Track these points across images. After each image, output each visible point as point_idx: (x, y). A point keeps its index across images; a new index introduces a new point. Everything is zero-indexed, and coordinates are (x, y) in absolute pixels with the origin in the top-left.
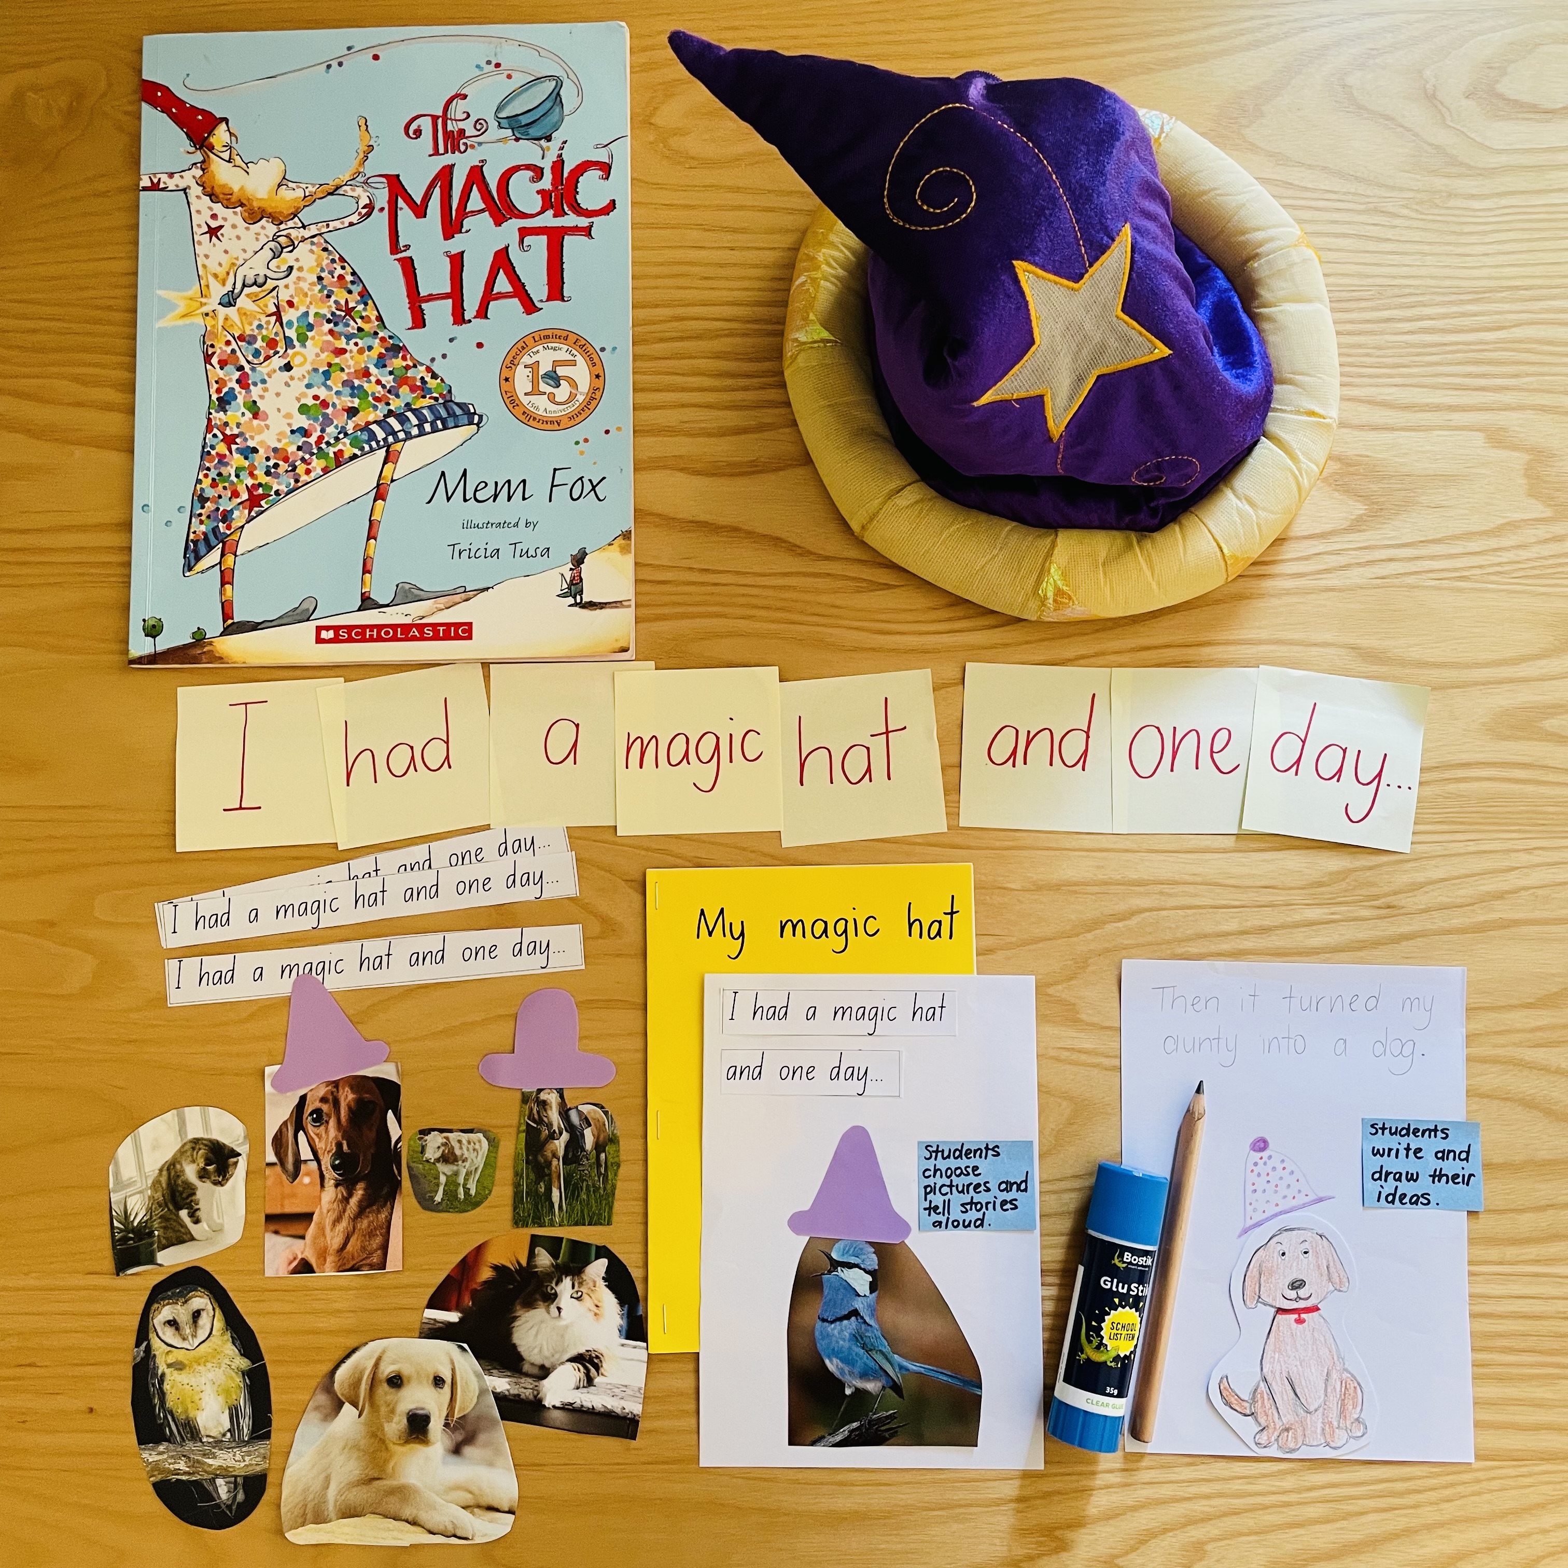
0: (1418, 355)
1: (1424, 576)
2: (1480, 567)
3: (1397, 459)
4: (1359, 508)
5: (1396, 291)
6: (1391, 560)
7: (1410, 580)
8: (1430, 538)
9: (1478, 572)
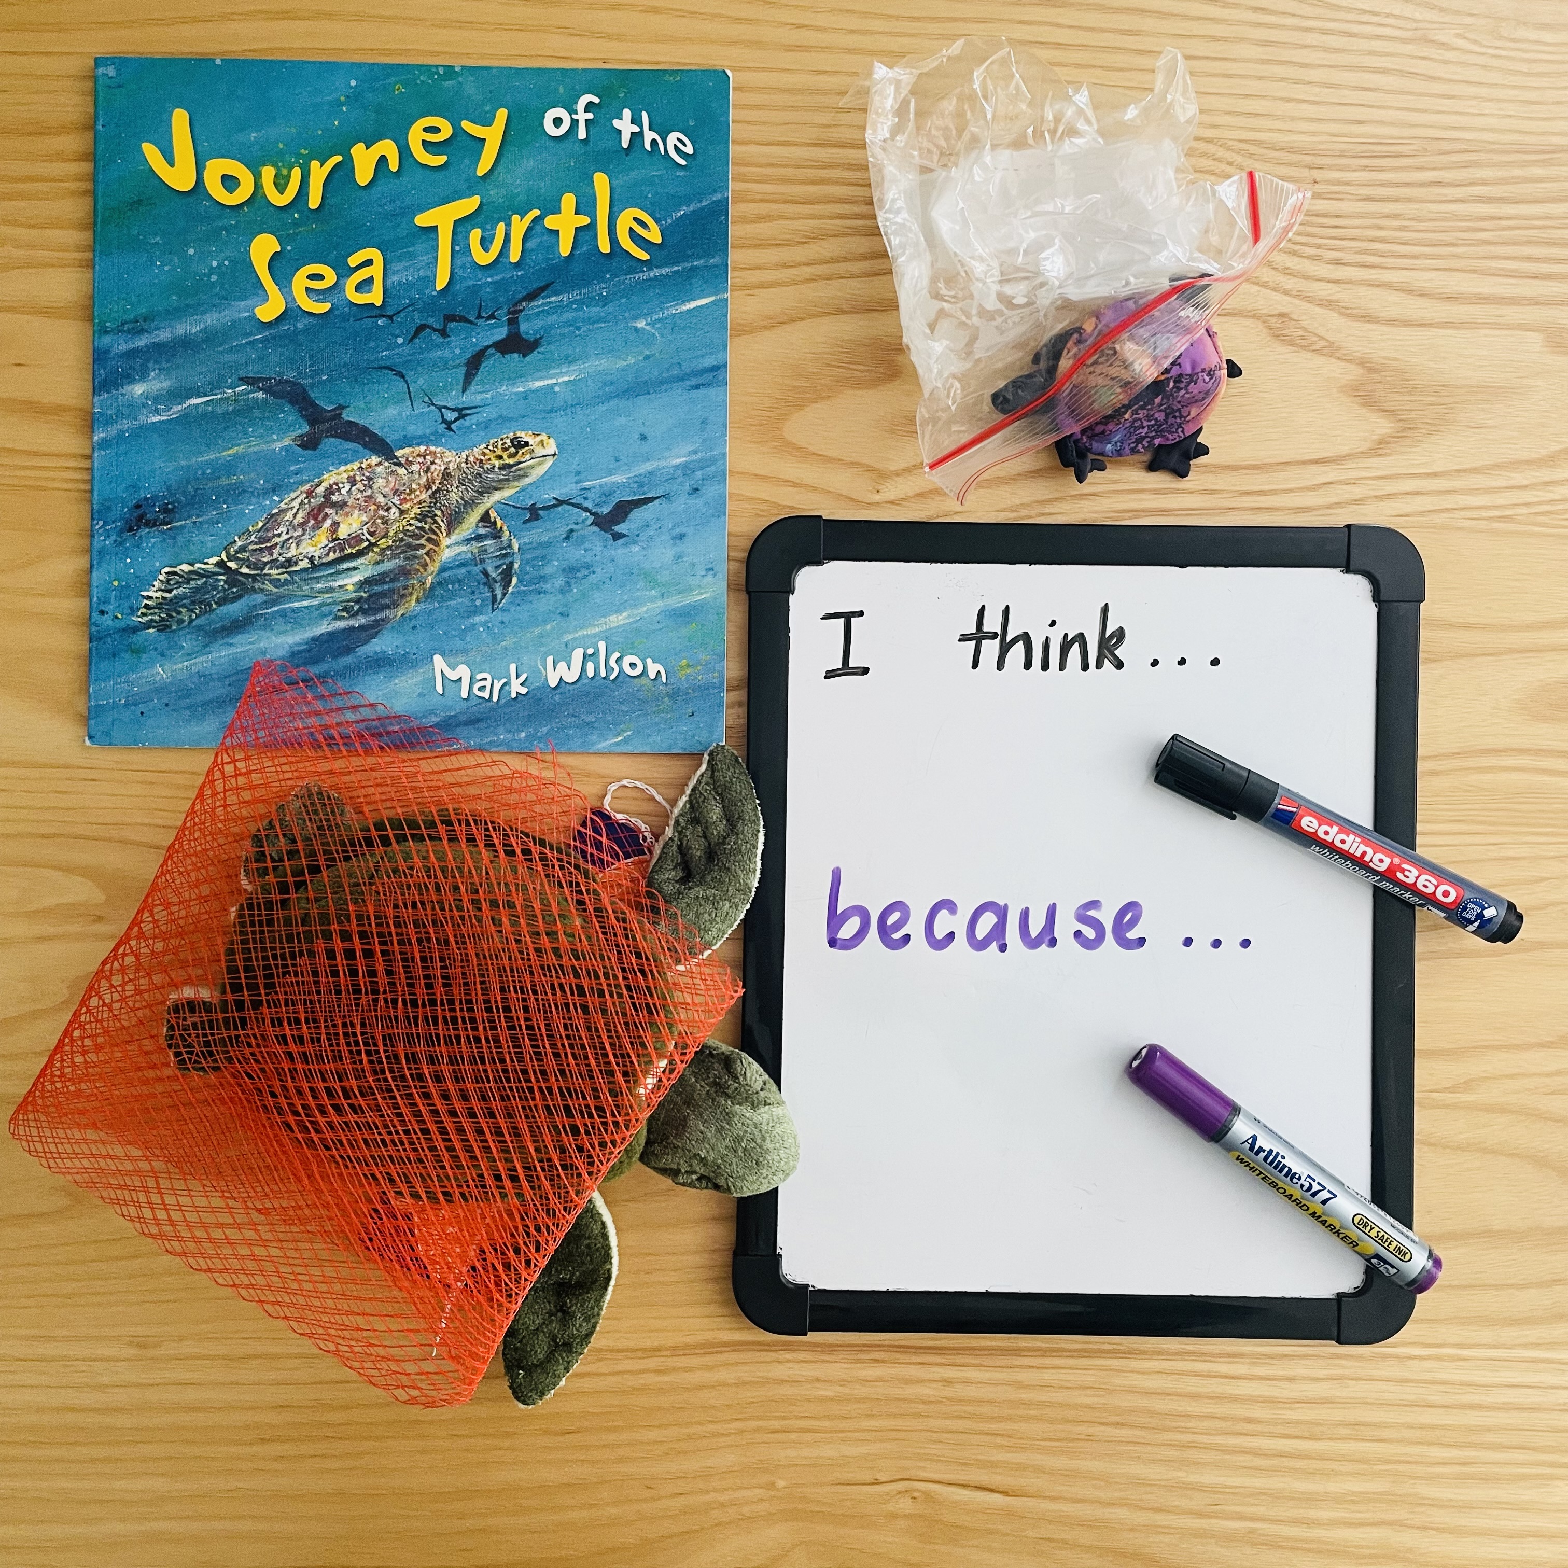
0: (1469, 230)
1: (1458, 514)
2: (1527, 504)
3: (1432, 365)
4: (1383, 426)
5: (1446, 146)
6: (1417, 493)
7: (1439, 519)
8: (1468, 466)
9: (1524, 510)
